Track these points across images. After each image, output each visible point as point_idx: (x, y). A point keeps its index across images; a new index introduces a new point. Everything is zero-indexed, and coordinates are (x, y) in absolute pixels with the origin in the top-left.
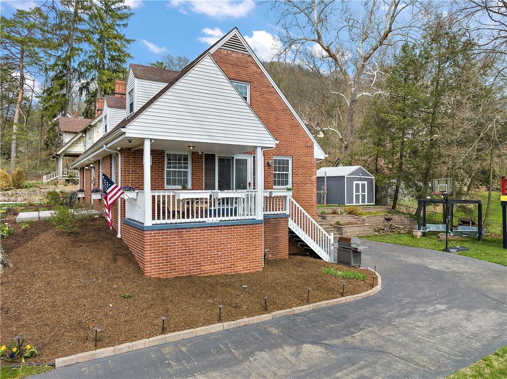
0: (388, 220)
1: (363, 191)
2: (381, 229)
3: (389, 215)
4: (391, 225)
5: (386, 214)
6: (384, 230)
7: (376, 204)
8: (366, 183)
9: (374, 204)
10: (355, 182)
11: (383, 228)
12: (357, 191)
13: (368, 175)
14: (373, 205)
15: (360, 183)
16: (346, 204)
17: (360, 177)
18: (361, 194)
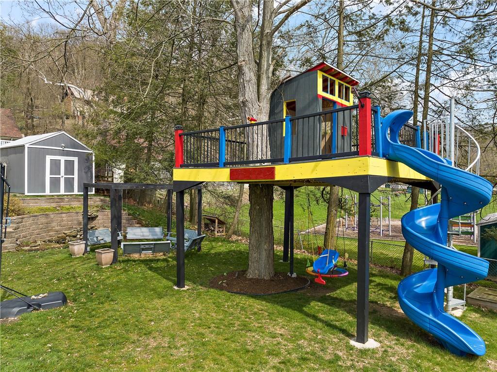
0: (90, 219)
1: (69, 172)
4: (92, 228)
8: (75, 159)
10: (48, 158)
12: (55, 171)
13: (84, 148)
15: (63, 159)
16: (26, 193)
17: (62, 149)
18: (63, 178)
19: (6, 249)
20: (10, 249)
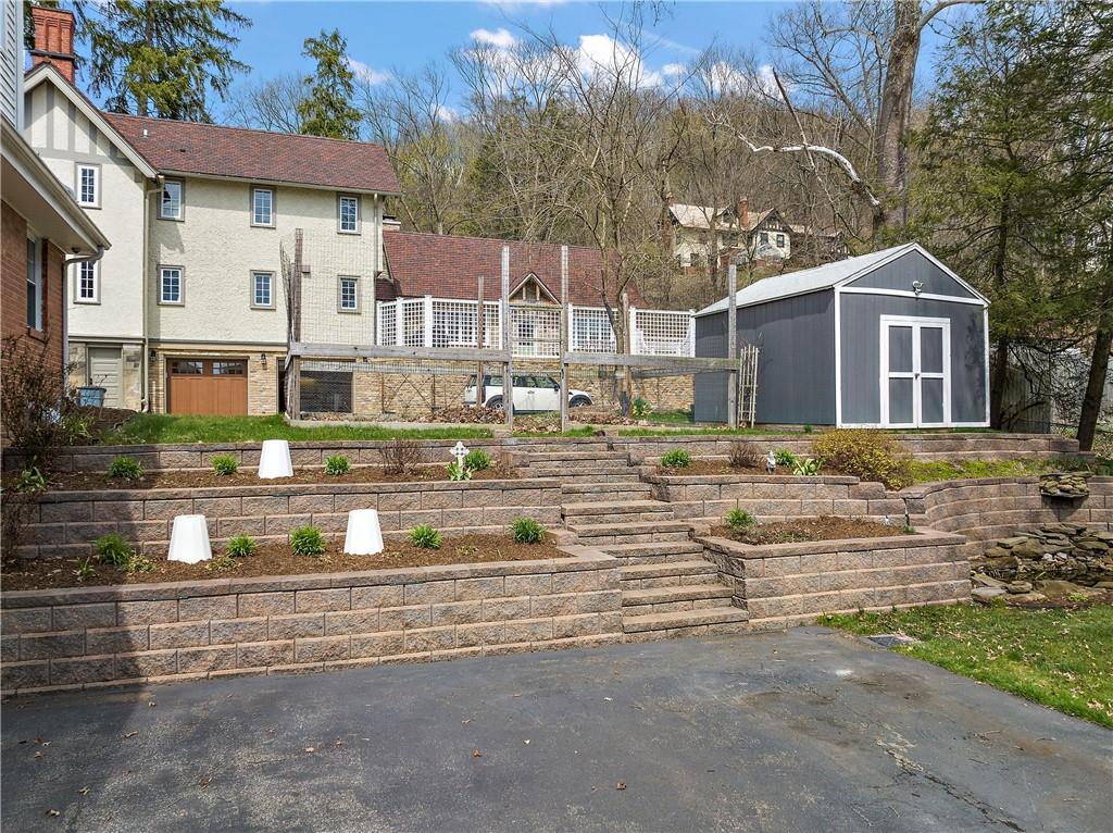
0: (1064, 503)
1: (932, 360)
2: (1023, 555)
3: (1065, 477)
4: (1080, 532)
5: (1049, 470)
6: (1038, 558)
7: (997, 424)
8: (944, 324)
9: (987, 424)
10: (886, 321)
11: (1032, 545)
12: (901, 359)
13: (962, 292)
14: (983, 430)
15: (916, 323)
16: (839, 424)
17: (912, 294)
18: (919, 378)
19: (950, 596)
20: (959, 595)
